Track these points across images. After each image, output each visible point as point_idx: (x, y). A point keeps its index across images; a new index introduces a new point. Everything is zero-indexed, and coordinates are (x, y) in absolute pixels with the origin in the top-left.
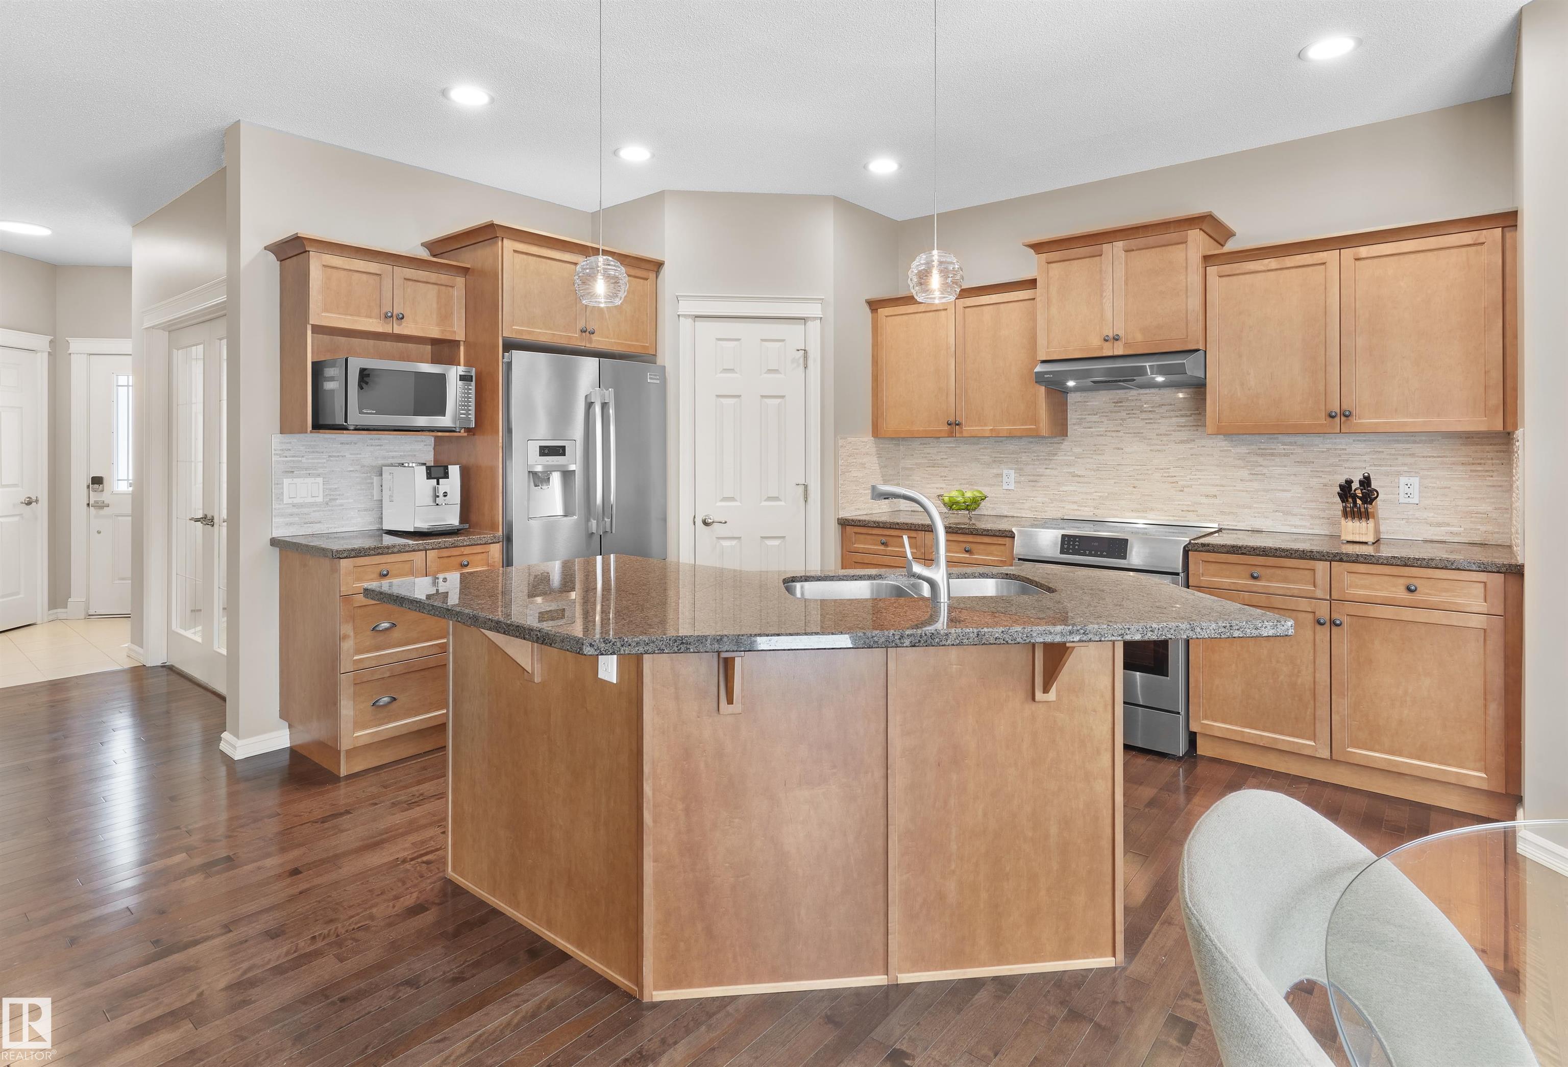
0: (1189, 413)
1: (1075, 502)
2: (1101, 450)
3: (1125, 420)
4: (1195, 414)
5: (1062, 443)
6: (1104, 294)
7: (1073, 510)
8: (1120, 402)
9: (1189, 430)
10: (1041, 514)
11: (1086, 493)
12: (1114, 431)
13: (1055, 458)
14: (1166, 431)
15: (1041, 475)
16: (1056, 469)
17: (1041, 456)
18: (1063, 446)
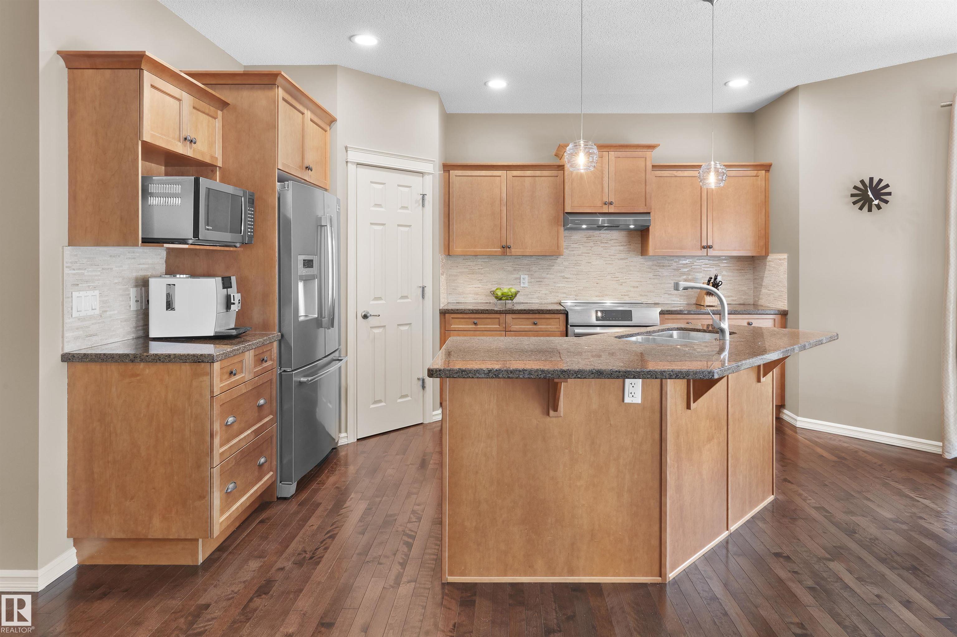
0: (625, 244)
1: (564, 293)
2: (579, 264)
3: (593, 247)
4: (628, 245)
5: (557, 259)
6: (604, 179)
7: (564, 297)
8: (590, 237)
9: (625, 253)
10: (544, 300)
11: (571, 288)
12: (586, 253)
13: (553, 268)
14: (614, 253)
15: (545, 278)
16: (553, 274)
17: (544, 267)
18: (557, 261)
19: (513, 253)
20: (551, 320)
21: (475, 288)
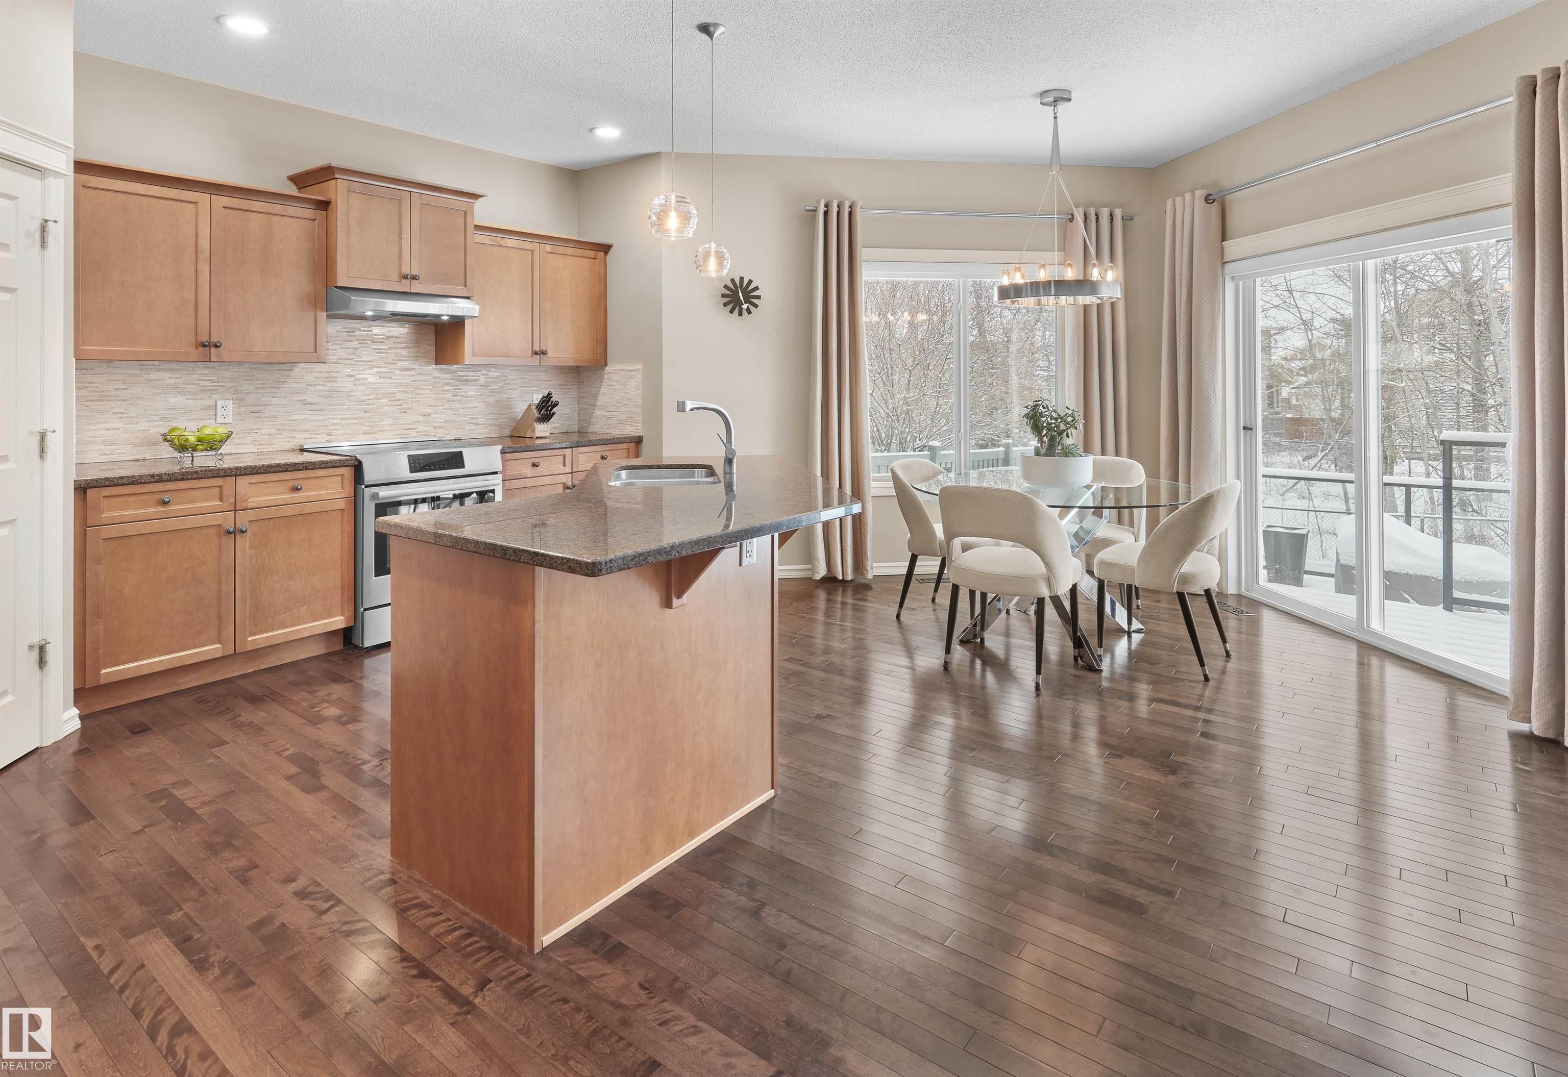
0: (411, 345)
1: (307, 431)
2: (334, 377)
3: (358, 349)
4: (415, 347)
5: (292, 370)
6: (403, 236)
7: (305, 439)
8: (353, 332)
9: (411, 360)
11: (319, 421)
12: (347, 359)
13: (283, 386)
14: (393, 360)
15: (268, 405)
16: (285, 397)
17: (266, 384)
18: (294, 373)
19: (226, 358)
20: (327, 481)
21: (106, 429)
